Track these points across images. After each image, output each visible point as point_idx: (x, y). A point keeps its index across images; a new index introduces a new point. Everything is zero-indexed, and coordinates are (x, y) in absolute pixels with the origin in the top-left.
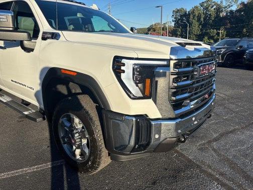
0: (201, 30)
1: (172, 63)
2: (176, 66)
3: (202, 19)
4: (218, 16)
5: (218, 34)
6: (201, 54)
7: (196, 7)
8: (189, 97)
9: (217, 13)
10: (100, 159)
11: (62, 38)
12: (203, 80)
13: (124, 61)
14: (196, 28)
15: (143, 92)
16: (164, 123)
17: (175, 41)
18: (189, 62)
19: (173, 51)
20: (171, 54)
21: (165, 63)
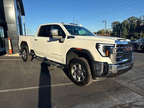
0: (129, 33)
1: (116, 45)
2: (117, 46)
3: (129, 27)
4: (139, 25)
5: (139, 35)
6: (127, 43)
7: (125, 21)
8: (122, 58)
9: (138, 24)
10: (89, 79)
11: (75, 38)
12: (127, 52)
13: (100, 44)
14: (126, 32)
15: (106, 55)
16: (113, 66)
17: (116, 39)
18: (121, 45)
19: (116, 42)
20: (115, 42)
21: (113, 45)
